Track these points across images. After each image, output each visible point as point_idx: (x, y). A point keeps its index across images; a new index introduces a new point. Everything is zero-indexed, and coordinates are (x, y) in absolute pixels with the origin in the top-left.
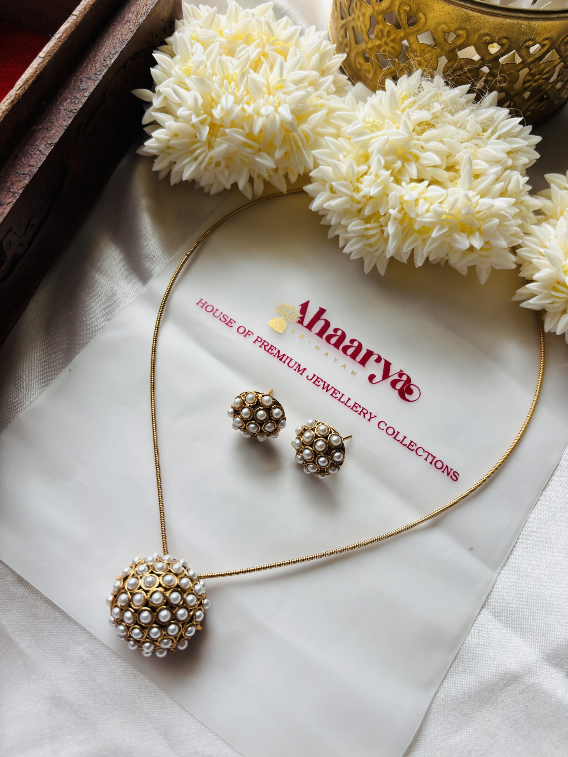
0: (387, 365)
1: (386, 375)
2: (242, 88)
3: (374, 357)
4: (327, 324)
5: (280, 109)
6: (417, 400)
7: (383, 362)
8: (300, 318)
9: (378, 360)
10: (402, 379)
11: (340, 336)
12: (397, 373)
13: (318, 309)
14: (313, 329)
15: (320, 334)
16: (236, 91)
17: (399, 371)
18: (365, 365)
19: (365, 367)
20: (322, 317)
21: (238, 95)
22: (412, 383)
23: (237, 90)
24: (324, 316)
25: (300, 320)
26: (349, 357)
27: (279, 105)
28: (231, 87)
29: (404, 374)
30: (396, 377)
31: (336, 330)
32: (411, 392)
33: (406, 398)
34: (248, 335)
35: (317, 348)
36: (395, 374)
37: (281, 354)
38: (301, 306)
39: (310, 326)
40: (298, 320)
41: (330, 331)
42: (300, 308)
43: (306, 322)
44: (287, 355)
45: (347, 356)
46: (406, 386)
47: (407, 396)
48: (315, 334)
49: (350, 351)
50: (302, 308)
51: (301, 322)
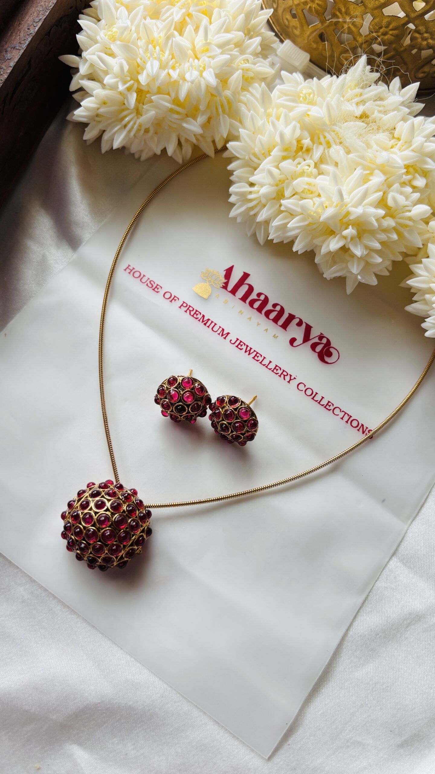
0: (308, 329)
1: (306, 338)
2: (167, 52)
3: (296, 321)
4: (251, 289)
5: (205, 74)
6: (336, 362)
7: (304, 325)
8: (225, 283)
9: (300, 324)
10: (322, 342)
11: (263, 301)
12: (317, 336)
13: (242, 274)
14: (236, 294)
15: (244, 299)
16: (161, 56)
17: (320, 334)
18: (287, 329)
19: (286, 330)
20: (246, 282)
21: (163, 59)
22: (332, 345)
23: (163, 55)
24: (248, 281)
25: (224, 285)
26: (271, 321)
27: (204, 68)
28: (156, 52)
29: (324, 337)
30: (316, 340)
31: (259, 295)
32: (330, 355)
33: (325, 360)
34: (173, 300)
35: (241, 313)
36: (316, 337)
37: (206, 319)
38: (225, 271)
39: (234, 292)
40: (223, 286)
41: (253, 296)
42: (224, 273)
43: (230, 287)
44: (212, 319)
45: (270, 320)
46: (325, 349)
47: (326, 359)
48: (239, 299)
49: (273, 315)
50: (226, 273)
51: (225, 287)
